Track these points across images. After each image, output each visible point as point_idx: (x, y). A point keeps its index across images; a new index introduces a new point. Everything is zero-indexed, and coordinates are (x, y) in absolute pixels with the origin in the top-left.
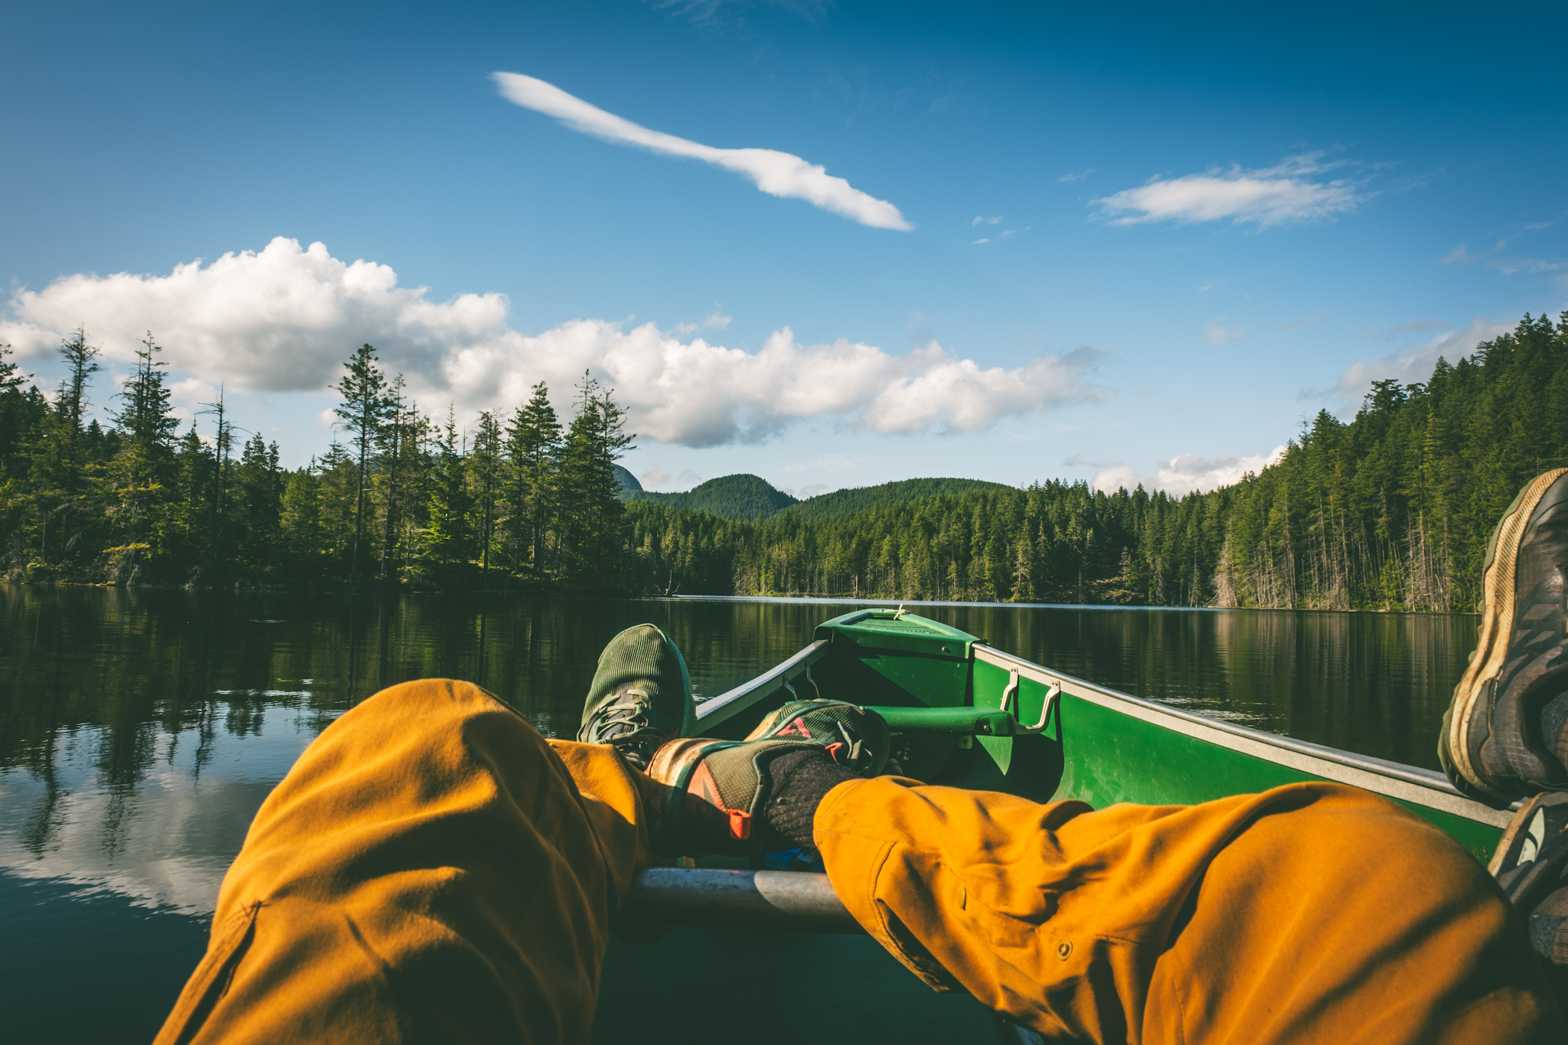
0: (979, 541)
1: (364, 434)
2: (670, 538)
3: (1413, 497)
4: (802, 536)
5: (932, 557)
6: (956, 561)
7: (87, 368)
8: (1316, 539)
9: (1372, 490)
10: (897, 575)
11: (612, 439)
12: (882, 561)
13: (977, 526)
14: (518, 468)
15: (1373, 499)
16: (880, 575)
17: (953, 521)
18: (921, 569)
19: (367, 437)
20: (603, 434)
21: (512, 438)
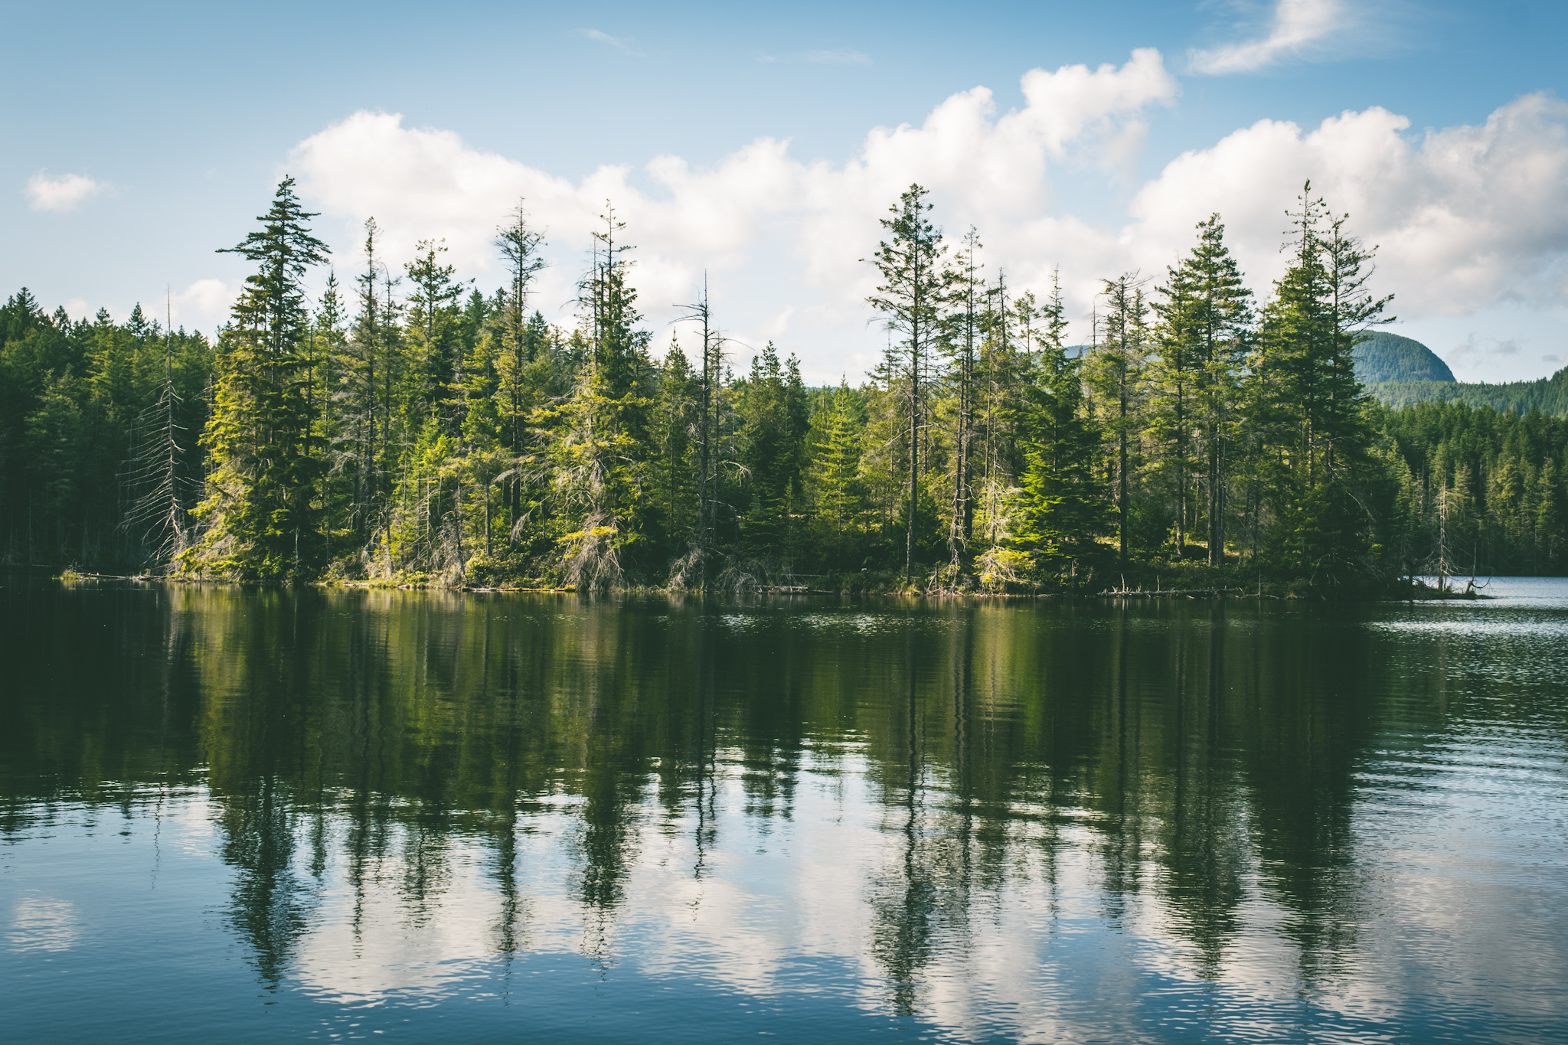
1: (916, 335)
2: (1505, 471)
7: (529, 265)
11: (1348, 307)
14: (1175, 372)
19: (921, 338)
20: (1331, 299)
21: (1162, 321)
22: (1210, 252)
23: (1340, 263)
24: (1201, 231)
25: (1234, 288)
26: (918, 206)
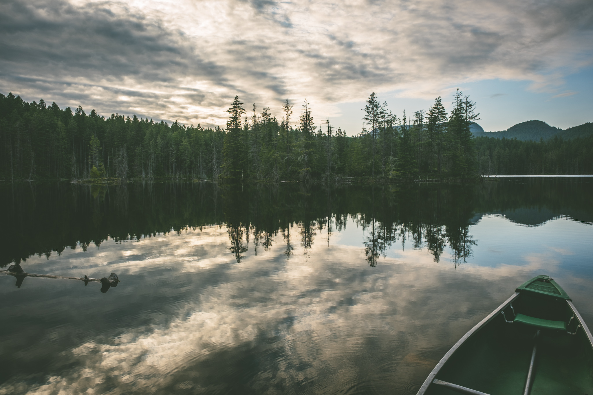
1: (374, 125)
7: (290, 113)
11: (469, 116)
14: (430, 132)
20: (465, 115)
21: (428, 120)
22: (438, 105)
23: (467, 106)
24: (436, 101)
25: (444, 113)
26: (374, 97)
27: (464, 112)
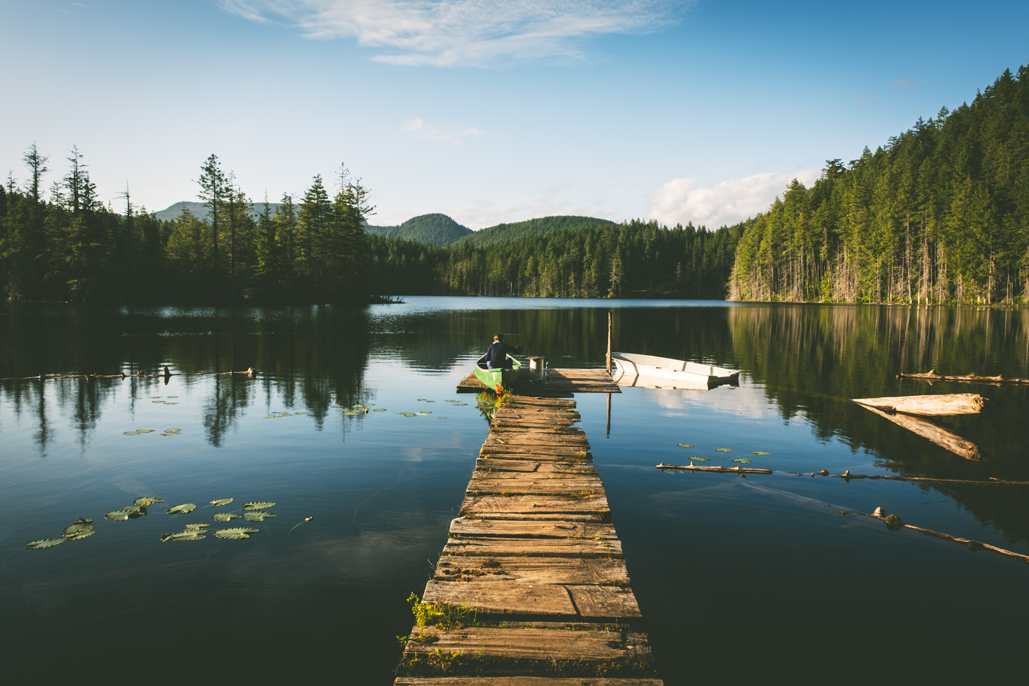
0: (589, 259)
2: (390, 258)
3: (842, 234)
4: (475, 257)
5: (558, 270)
6: (574, 273)
7: (40, 170)
8: (786, 259)
9: (821, 229)
10: (537, 283)
11: (362, 208)
12: (527, 274)
13: (587, 249)
14: (307, 227)
15: (820, 235)
16: (526, 281)
17: (572, 246)
18: (552, 277)
20: (357, 206)
21: (302, 209)
22: (317, 187)
23: (358, 193)
24: (315, 180)
25: (325, 200)
26: (215, 162)
27: (355, 201)
